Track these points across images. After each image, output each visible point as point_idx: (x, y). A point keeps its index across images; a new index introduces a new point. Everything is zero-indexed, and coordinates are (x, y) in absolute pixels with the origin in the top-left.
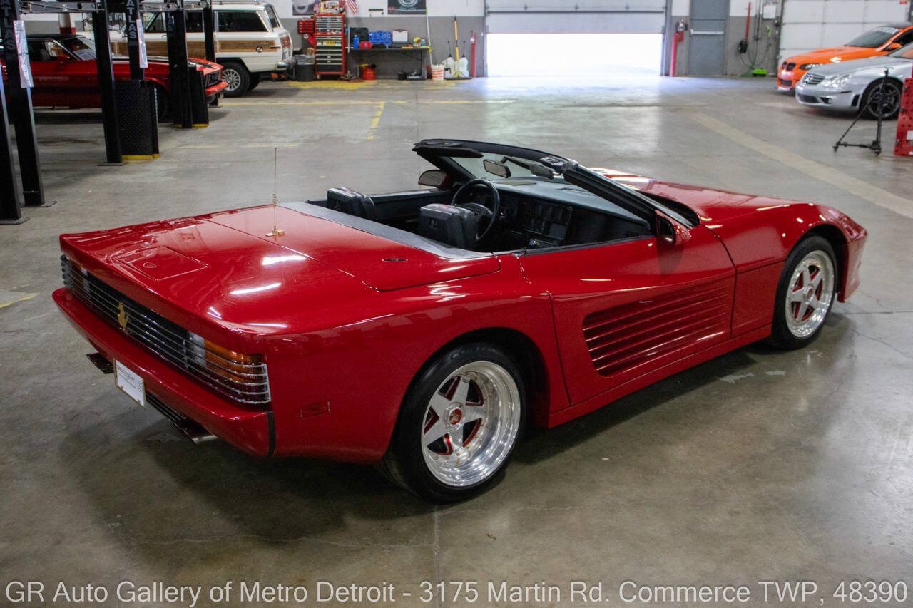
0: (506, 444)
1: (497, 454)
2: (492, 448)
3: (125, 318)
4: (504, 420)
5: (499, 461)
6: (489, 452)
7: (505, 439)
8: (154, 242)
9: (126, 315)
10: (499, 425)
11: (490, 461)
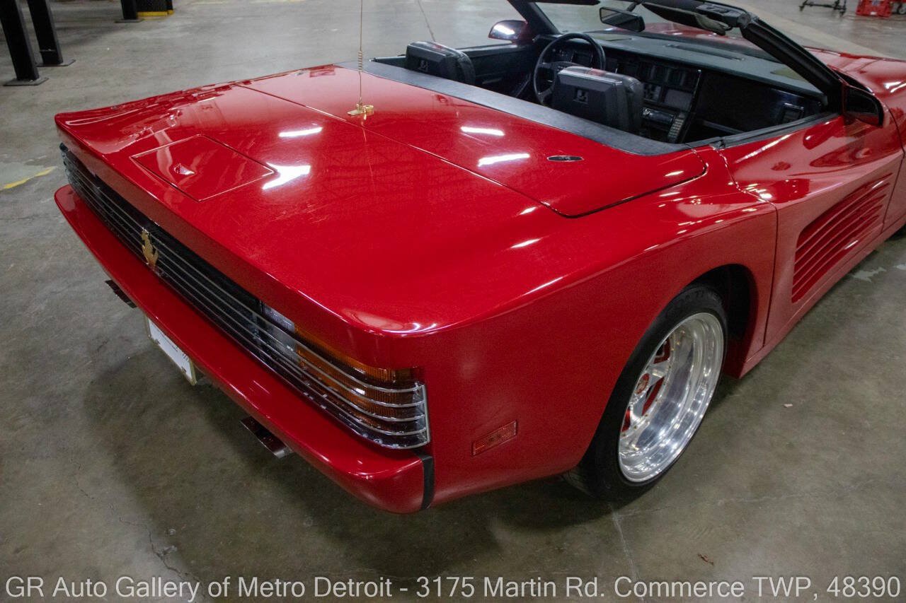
0: (696, 414)
1: (685, 426)
2: (677, 417)
3: (154, 253)
4: (694, 384)
5: (688, 434)
6: (675, 423)
7: (695, 406)
8: (180, 114)
9: (154, 250)
10: (687, 388)
11: (677, 435)
